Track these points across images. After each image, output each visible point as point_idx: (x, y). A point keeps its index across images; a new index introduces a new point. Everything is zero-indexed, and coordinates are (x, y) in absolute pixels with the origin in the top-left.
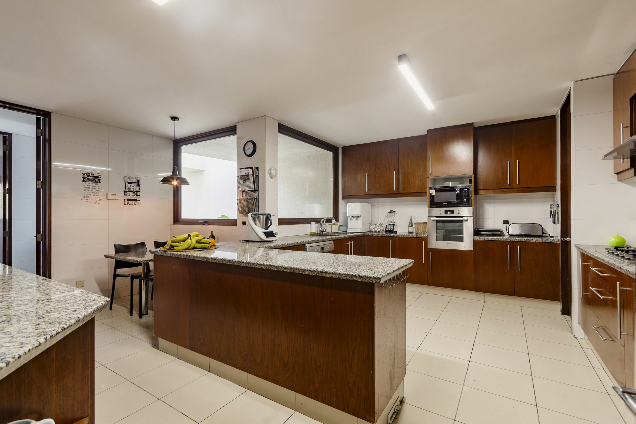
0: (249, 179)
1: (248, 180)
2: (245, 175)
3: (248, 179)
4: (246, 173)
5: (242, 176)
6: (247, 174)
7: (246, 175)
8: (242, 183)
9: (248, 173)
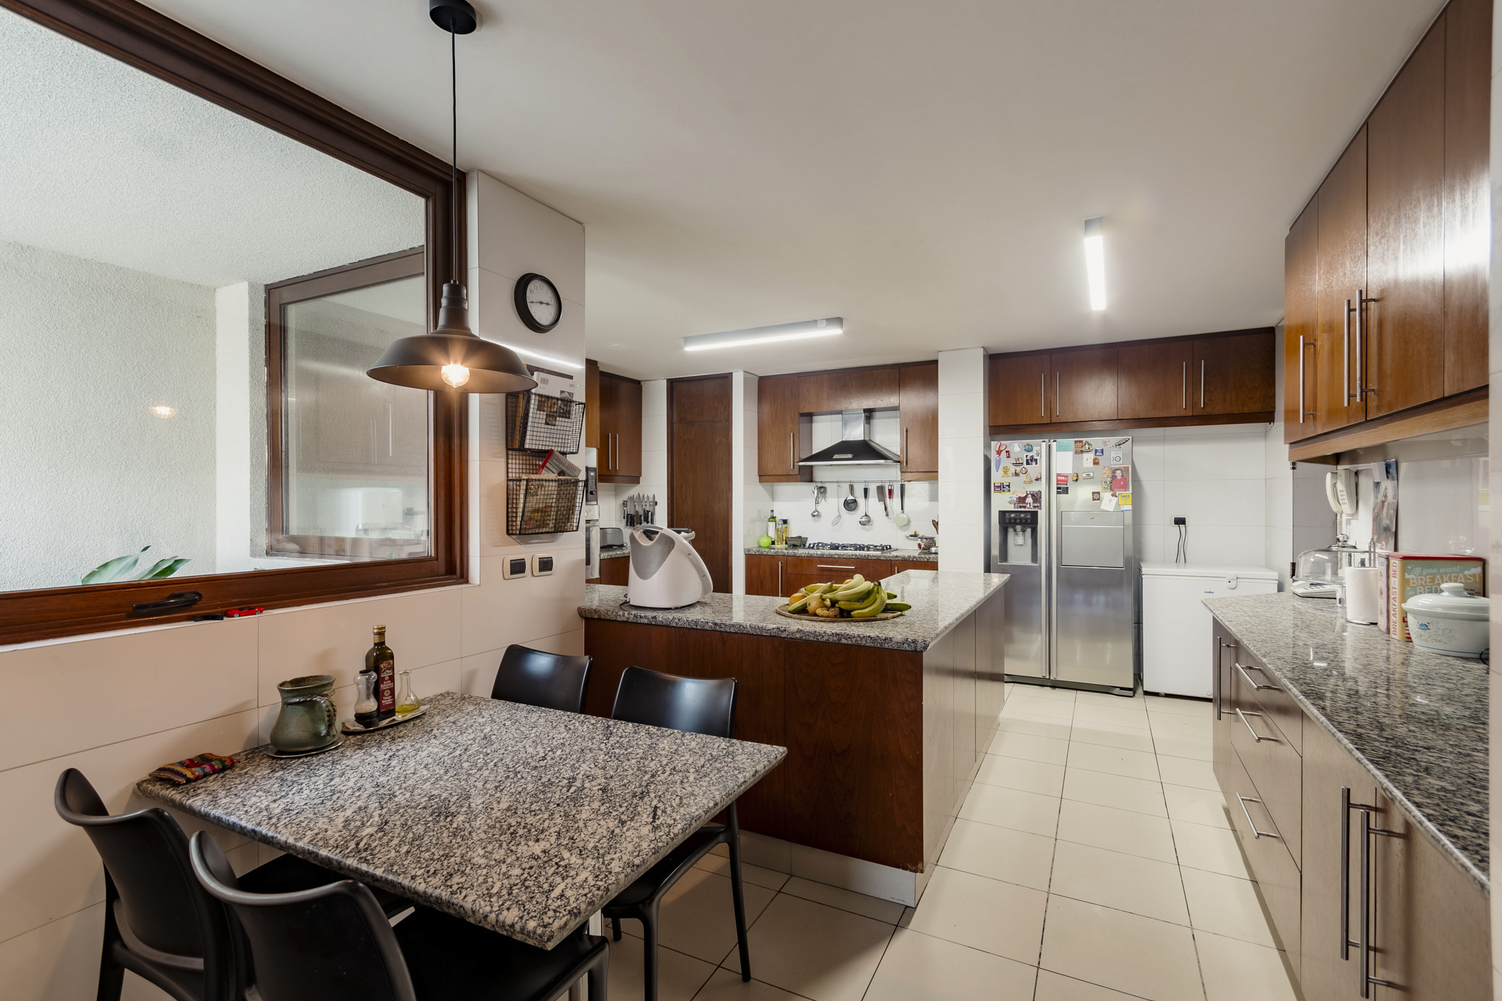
0: (569, 413)
1: (566, 417)
2: (558, 395)
3: (566, 414)
4: (562, 392)
5: (548, 397)
6: (566, 395)
7: (562, 400)
8: (544, 421)
9: (571, 394)
